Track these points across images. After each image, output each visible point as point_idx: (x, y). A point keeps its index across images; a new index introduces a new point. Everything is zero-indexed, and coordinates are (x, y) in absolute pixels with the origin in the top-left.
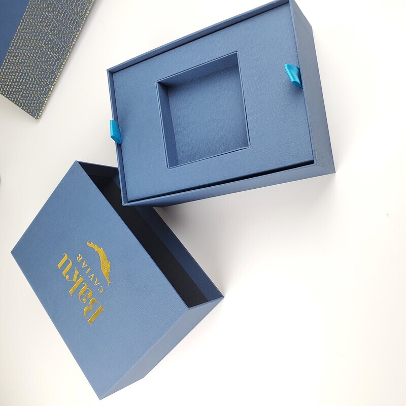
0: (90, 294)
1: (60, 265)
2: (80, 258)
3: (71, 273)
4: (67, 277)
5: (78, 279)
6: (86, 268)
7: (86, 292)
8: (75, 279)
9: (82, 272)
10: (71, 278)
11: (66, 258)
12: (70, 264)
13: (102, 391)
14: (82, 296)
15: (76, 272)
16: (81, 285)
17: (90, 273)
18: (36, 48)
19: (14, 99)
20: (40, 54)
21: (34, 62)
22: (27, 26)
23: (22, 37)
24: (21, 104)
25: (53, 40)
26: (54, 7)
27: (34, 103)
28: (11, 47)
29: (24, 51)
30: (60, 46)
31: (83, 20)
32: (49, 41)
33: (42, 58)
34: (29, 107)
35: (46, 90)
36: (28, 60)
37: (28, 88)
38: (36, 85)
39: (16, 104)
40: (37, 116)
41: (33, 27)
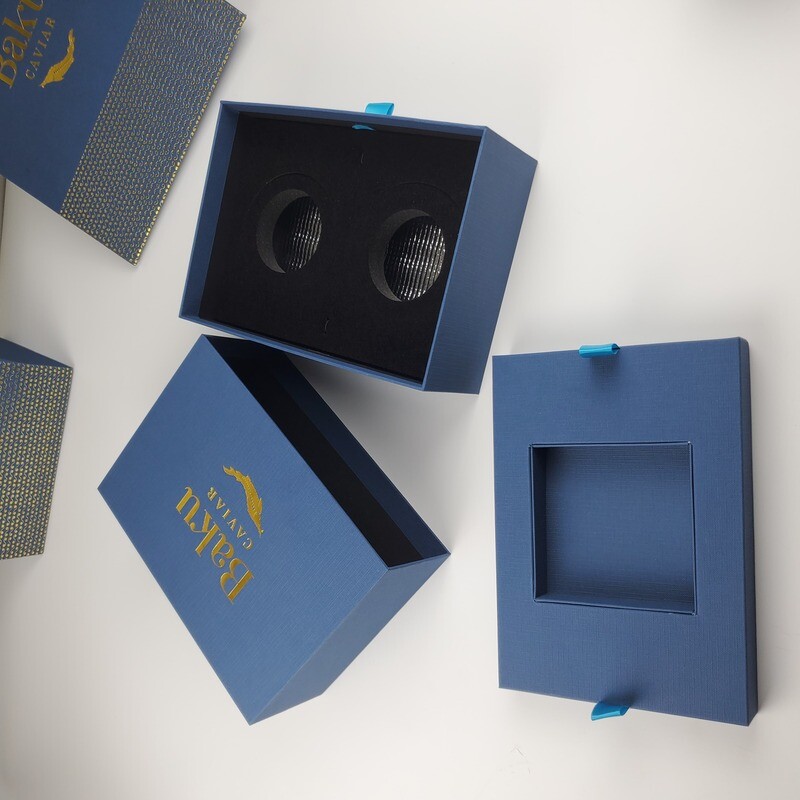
0: (230, 552)
1: (180, 507)
2: (212, 494)
3: (198, 519)
4: (192, 525)
5: (209, 528)
6: (223, 510)
7: (224, 548)
8: (205, 528)
9: (217, 515)
10: (199, 526)
11: (189, 493)
12: (197, 505)
13: (254, 710)
14: (218, 557)
15: (207, 517)
16: (215, 539)
17: (230, 517)
18: (130, 144)
19: (94, 231)
20: (137, 154)
21: (127, 168)
22: (114, 110)
23: (107, 128)
24: (106, 239)
25: (158, 130)
26: (160, 76)
27: (128, 237)
28: (89, 145)
29: (110, 150)
30: (169, 140)
31: (207, 95)
32: (152, 132)
33: (139, 161)
34: (119, 245)
35: (148, 214)
36: (116, 165)
37: (117, 212)
38: (130, 207)
39: (97, 239)
40: (134, 259)
41: (124, 110)
